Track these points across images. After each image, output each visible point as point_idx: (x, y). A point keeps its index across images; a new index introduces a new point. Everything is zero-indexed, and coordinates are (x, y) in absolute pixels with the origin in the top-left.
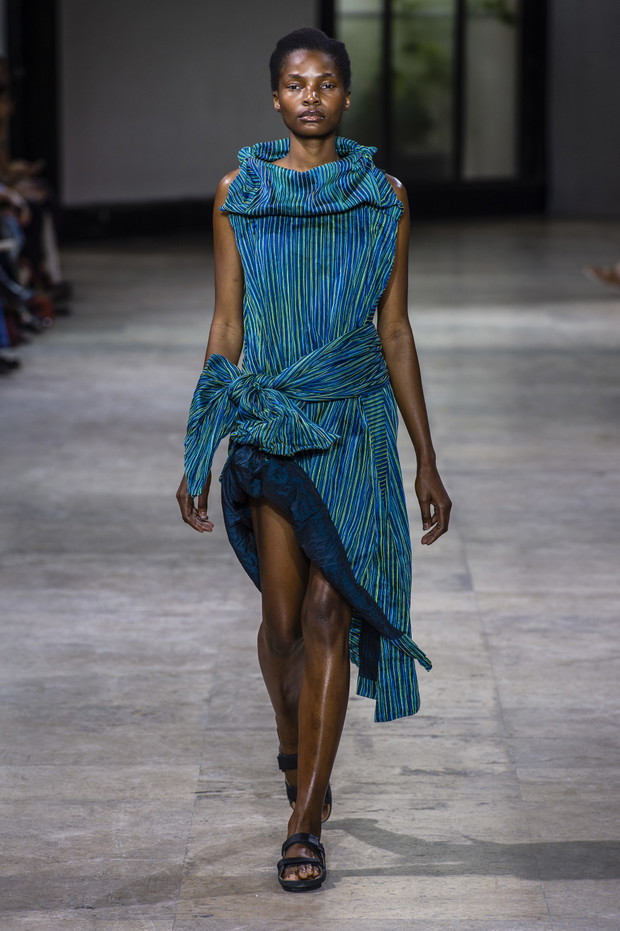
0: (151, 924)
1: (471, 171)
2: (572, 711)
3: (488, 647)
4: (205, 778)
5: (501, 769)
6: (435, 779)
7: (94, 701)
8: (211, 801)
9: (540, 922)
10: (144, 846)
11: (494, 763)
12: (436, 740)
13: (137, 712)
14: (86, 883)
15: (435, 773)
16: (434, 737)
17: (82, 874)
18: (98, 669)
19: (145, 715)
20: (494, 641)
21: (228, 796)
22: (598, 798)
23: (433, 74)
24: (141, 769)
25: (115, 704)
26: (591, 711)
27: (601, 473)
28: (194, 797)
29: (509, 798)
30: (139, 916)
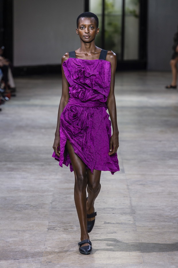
0: (35, 264)
1: (126, 58)
2: (151, 207)
3: (128, 189)
4: (50, 224)
5: (131, 222)
6: (113, 225)
7: (20, 203)
8: (52, 231)
9: (141, 264)
10: (33, 243)
11: (129, 221)
12: (114, 214)
13: (32, 206)
14: (17, 253)
15: (114, 224)
16: (113, 213)
17: (16, 250)
18: (22, 194)
19: (34, 207)
20: (130, 187)
21: (56, 229)
22: (158, 230)
23: (116, 31)
24: (32, 221)
25: (26, 204)
26: (156, 207)
27: (160, 141)
28: (47, 229)
29: (133, 230)
30: (32, 262)
